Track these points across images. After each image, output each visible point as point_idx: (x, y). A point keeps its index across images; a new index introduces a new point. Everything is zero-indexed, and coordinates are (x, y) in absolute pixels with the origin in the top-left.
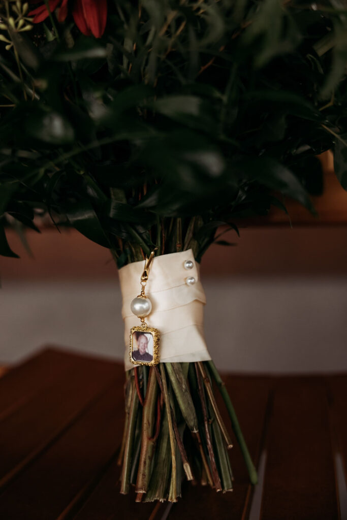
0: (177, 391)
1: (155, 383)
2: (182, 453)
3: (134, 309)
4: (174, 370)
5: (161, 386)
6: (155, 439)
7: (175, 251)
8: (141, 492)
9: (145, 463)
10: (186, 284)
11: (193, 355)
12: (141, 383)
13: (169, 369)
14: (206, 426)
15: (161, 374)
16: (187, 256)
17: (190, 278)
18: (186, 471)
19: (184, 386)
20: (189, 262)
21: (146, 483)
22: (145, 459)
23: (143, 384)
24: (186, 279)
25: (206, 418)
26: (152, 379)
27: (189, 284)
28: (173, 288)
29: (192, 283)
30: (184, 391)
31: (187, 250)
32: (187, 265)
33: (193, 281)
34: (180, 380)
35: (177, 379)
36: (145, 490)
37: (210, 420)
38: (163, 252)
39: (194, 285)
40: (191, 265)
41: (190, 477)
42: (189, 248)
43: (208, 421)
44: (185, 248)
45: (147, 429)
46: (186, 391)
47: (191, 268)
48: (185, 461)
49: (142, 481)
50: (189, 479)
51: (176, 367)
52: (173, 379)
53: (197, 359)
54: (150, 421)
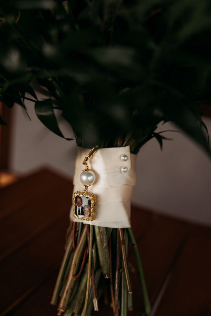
0: (99, 247)
1: (85, 237)
2: (94, 291)
3: (82, 178)
4: (100, 232)
5: (88, 241)
6: (78, 276)
7: (116, 146)
8: (62, 310)
9: (67, 292)
10: (120, 171)
11: (117, 223)
12: (76, 234)
13: (97, 230)
14: (117, 273)
15: (90, 233)
16: (124, 150)
17: (124, 167)
18: (94, 304)
19: (105, 245)
20: (125, 156)
21: (66, 306)
22: (68, 289)
23: (78, 235)
24: (120, 168)
25: (117, 268)
26: (84, 234)
27: (122, 172)
28: (110, 173)
29: (125, 172)
30: (104, 248)
31: (125, 146)
32: (123, 158)
33: (125, 170)
34: (103, 240)
35: (101, 239)
36: (64, 310)
37: (120, 270)
38: (106, 146)
39: (126, 173)
40: (126, 158)
41: (96, 309)
42: (128, 145)
43: (119, 271)
44: (124, 144)
45: (74, 269)
46: (106, 248)
47: (125, 160)
48: (95, 297)
49: (63, 303)
50: (95, 309)
51: (101, 230)
52: (98, 238)
53: (119, 226)
54: (77, 264)
